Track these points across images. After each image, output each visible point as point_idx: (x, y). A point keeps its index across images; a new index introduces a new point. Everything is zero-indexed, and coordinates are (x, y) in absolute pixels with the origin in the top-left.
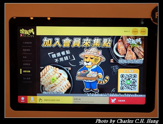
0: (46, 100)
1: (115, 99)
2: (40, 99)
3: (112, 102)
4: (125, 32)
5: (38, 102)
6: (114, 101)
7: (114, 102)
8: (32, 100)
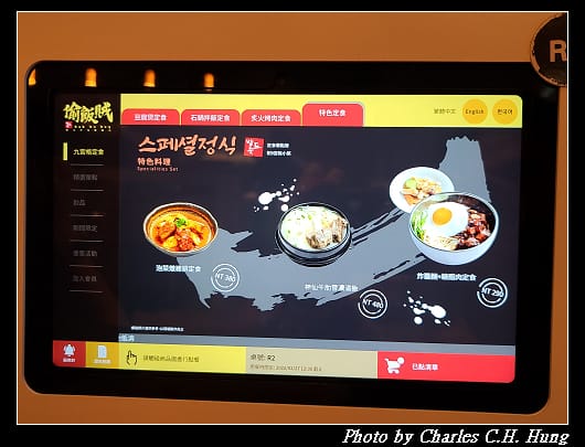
0: (151, 358)
1: (401, 360)
2: (130, 355)
3: (390, 371)
4: (436, 111)
5: (123, 366)
6: (398, 366)
7: (397, 372)
8: (101, 355)
